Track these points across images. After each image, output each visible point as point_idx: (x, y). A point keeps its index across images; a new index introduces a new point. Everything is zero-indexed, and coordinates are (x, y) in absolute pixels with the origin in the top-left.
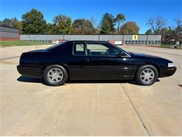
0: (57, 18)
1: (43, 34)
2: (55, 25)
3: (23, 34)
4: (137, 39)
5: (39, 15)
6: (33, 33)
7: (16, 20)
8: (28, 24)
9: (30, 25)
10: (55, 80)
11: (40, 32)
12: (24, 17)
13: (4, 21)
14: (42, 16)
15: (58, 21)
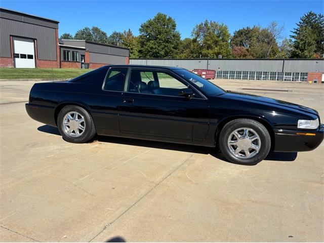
0: (200, 28)
1: (173, 58)
2: (195, 41)
5: (169, 24)
6: (156, 56)
7: (130, 34)
8: (149, 40)
9: (151, 44)
10: (74, 132)
11: (167, 56)
12: (144, 28)
13: (112, 37)
14: (174, 26)
15: (201, 34)
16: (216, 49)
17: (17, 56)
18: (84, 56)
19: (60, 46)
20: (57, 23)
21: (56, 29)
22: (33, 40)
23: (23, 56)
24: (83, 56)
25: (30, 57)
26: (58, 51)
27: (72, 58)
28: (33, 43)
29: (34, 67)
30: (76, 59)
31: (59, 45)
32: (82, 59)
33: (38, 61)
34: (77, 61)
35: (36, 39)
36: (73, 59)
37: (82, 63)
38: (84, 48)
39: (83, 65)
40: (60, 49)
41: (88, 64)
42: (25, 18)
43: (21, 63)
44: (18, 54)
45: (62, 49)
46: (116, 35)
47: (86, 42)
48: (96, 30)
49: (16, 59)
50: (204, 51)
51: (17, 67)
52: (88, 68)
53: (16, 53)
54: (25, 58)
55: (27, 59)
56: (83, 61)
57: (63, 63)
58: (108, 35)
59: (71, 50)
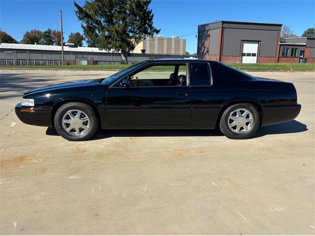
17: (244, 55)
18: (304, 51)
19: (280, 45)
20: (281, 25)
21: (279, 31)
22: (258, 42)
23: (249, 55)
24: (302, 52)
25: (254, 55)
26: (278, 48)
27: (290, 55)
28: (257, 45)
29: (255, 62)
30: (295, 55)
31: (280, 43)
32: (301, 54)
33: (259, 58)
34: (295, 57)
35: (260, 41)
36: (292, 55)
37: (301, 58)
38: (305, 44)
39: (301, 60)
40: (280, 47)
41: (307, 59)
42: (254, 26)
43: (246, 60)
44: (245, 54)
45: (282, 47)
47: (308, 39)
49: (243, 57)
51: (243, 62)
52: (305, 62)
53: (244, 52)
54: (250, 56)
55: (251, 57)
56: (302, 57)
57: (281, 58)
59: (291, 47)
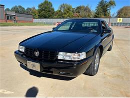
0: (62, 6)
2: (60, 11)
3: (39, 18)
4: (121, 21)
5: (49, 4)
6: (45, 17)
7: (34, 8)
8: (42, 11)
9: (43, 12)
11: (50, 17)
12: (40, 6)
13: (27, 9)
14: (52, 5)
15: (62, 8)
16: (68, 14)
18: (15, 18)
27: (10, 19)
34: (12, 20)
38: (15, 15)
39: (15, 21)
45: (6, 15)
46: (29, 9)
47: (15, 13)
48: (20, 7)
50: (63, 15)
52: (17, 22)
57: (7, 20)
58: (25, 9)
59: (10, 16)
